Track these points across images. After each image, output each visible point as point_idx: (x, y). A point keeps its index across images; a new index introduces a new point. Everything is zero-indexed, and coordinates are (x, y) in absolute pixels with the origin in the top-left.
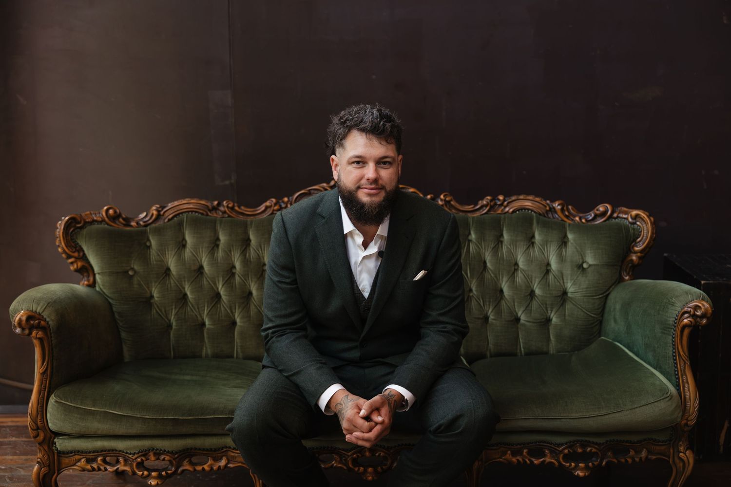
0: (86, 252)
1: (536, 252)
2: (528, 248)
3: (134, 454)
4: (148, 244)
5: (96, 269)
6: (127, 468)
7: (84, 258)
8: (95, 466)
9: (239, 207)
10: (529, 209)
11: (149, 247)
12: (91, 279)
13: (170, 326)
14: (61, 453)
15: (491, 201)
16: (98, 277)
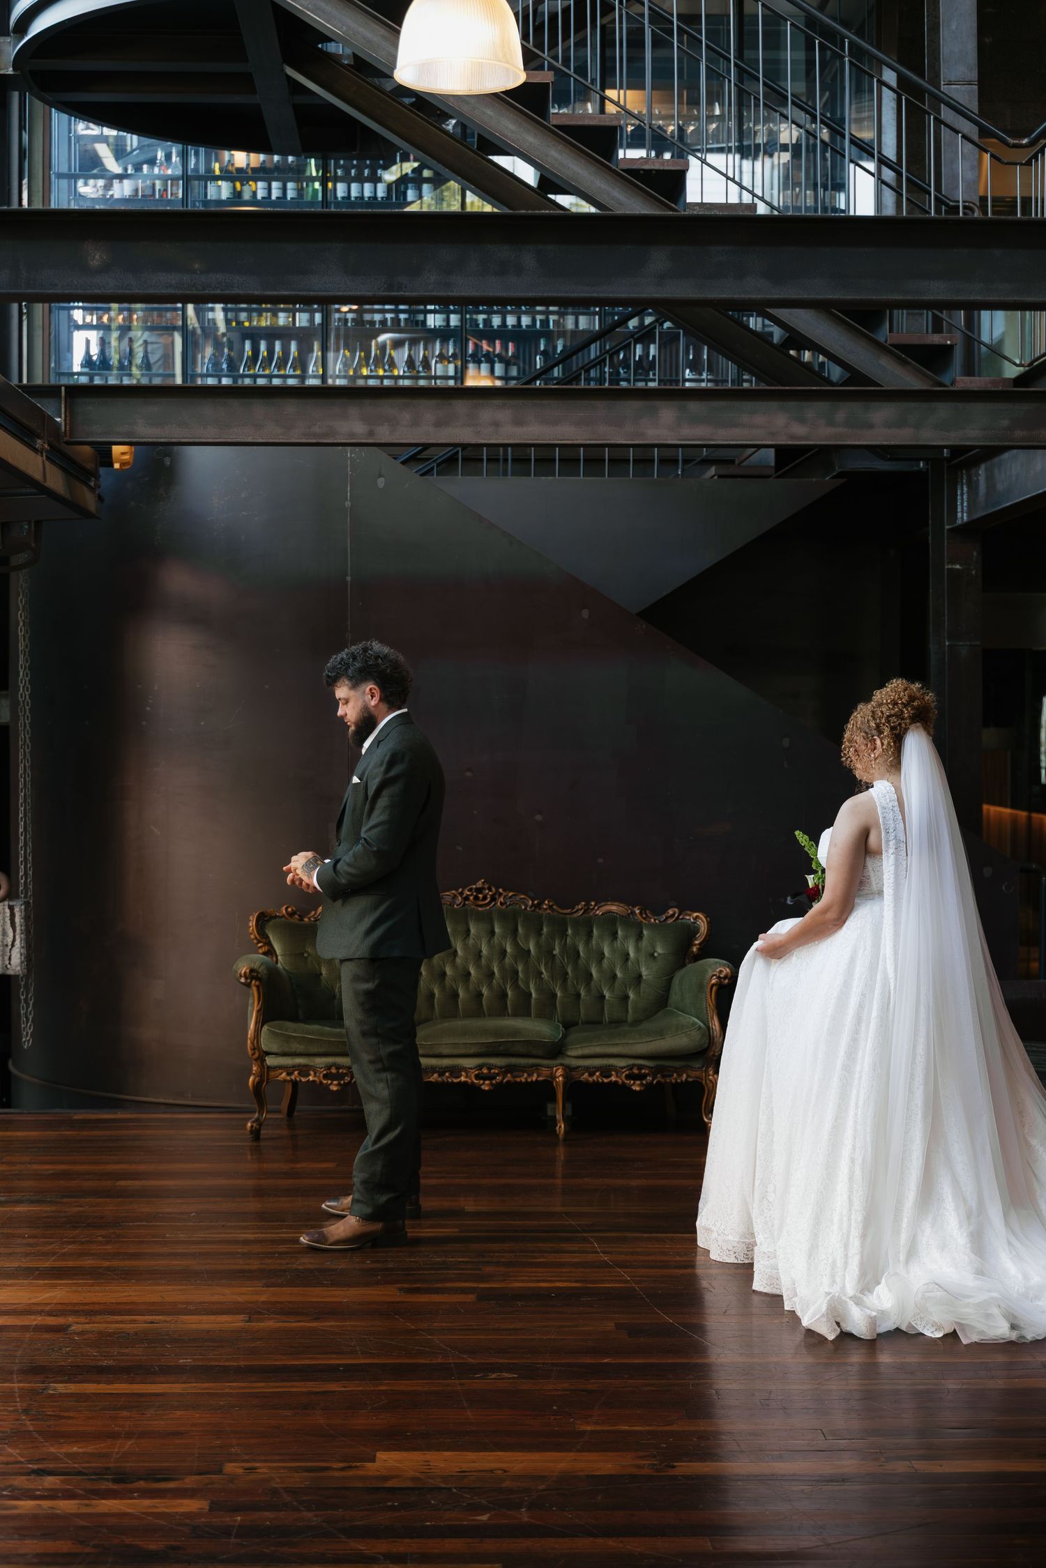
0: (271, 939)
1: (618, 944)
2: (613, 941)
3: (321, 1068)
6: (316, 1079)
7: (270, 943)
8: (293, 1078)
10: (614, 913)
14: (269, 1067)
15: (585, 905)
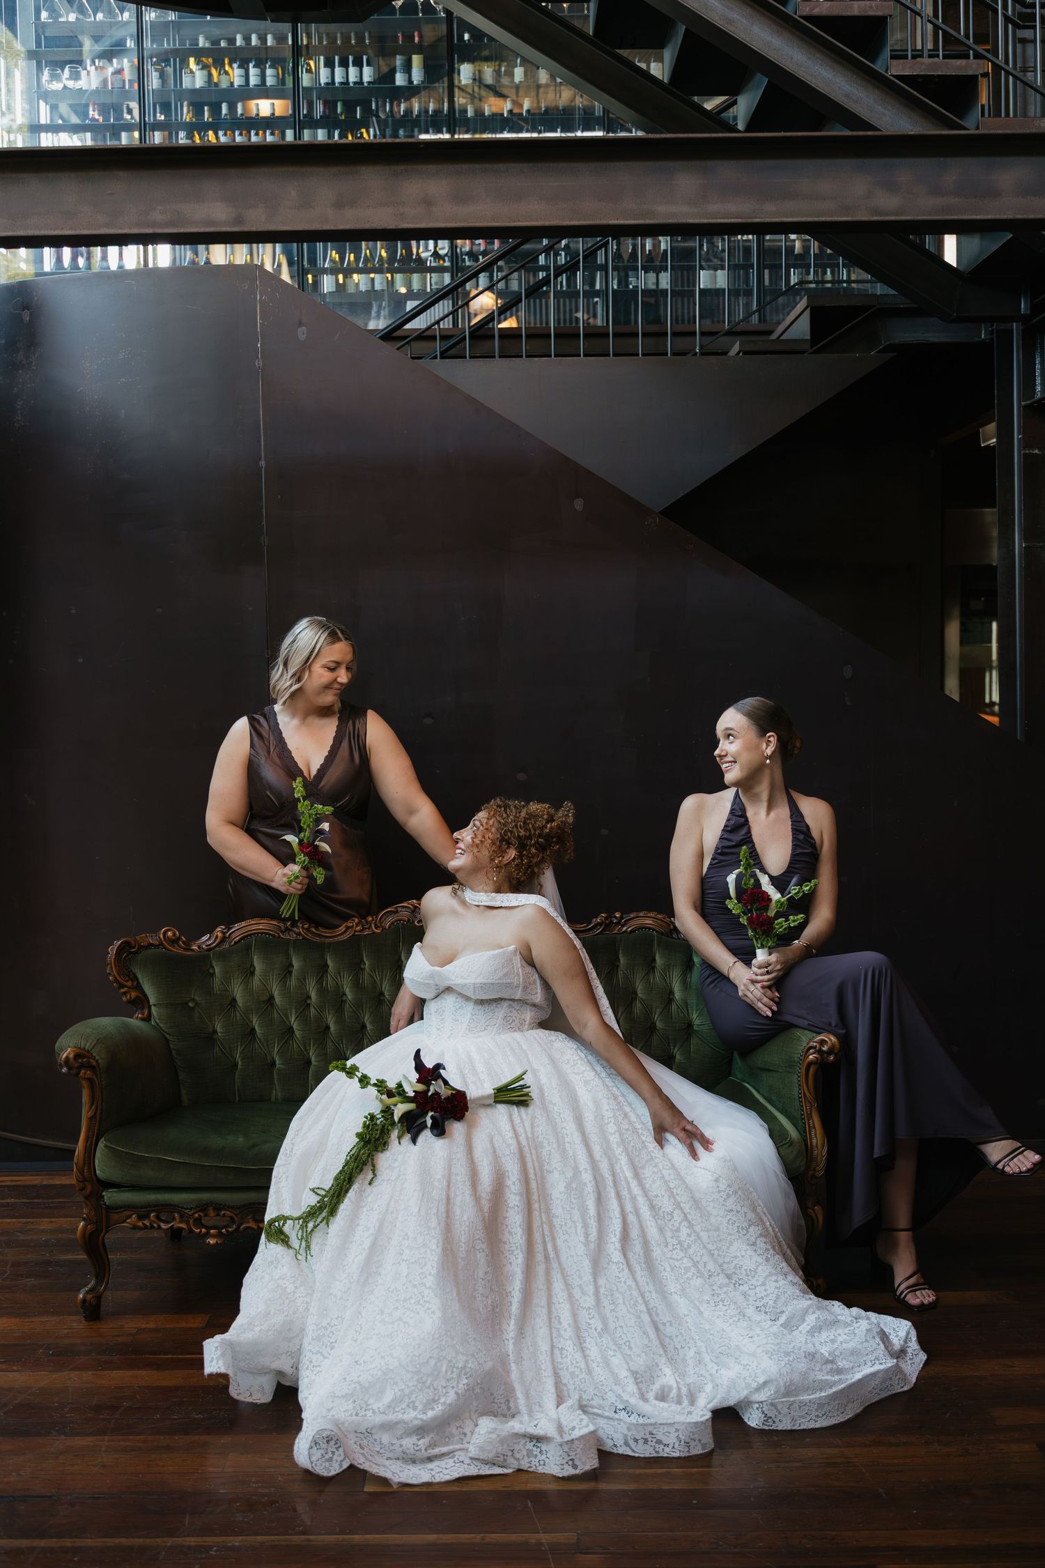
0: (141, 980)
1: (657, 978)
2: (648, 974)
3: (191, 1209)
4: (211, 971)
5: (152, 1000)
6: (183, 1226)
7: (139, 987)
8: (147, 1222)
9: (316, 928)
10: (650, 929)
11: (213, 974)
12: (146, 1012)
13: (236, 1065)
14: (108, 1208)
15: (606, 918)
16: (153, 1008)
